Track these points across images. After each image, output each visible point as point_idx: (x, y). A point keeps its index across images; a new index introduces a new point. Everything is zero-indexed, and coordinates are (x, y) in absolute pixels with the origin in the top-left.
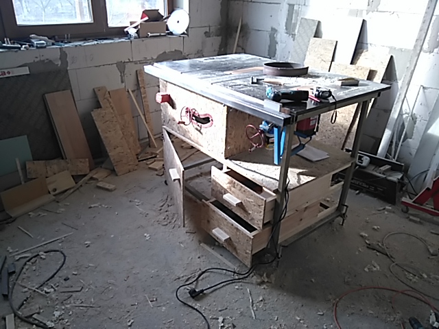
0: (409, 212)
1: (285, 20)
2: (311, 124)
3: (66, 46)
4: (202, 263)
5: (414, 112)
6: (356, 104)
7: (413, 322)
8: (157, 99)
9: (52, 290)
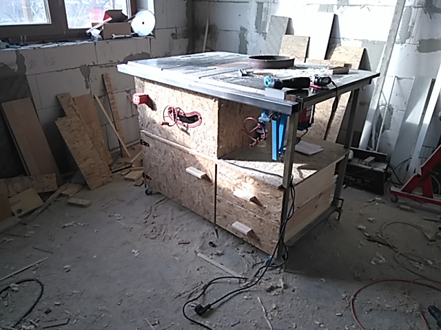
0: (399, 201)
1: (255, 19)
2: (307, 115)
3: (22, 48)
4: (202, 275)
5: (390, 103)
6: (350, 92)
7: (433, 311)
8: (134, 100)
9: (33, 327)
